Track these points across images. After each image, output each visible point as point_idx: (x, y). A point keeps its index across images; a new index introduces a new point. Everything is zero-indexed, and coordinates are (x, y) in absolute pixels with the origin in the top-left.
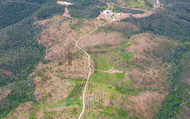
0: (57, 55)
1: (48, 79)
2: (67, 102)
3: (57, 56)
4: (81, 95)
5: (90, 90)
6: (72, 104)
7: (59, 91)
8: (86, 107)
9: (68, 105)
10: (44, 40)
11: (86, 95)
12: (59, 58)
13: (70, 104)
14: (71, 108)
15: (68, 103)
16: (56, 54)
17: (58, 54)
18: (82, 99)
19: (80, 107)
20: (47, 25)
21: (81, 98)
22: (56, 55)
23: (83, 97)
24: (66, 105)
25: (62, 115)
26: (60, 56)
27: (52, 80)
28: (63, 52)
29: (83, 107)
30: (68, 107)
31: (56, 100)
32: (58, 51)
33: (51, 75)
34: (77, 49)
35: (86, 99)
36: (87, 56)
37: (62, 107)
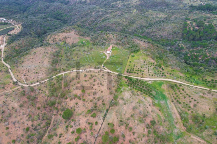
0: (31, 128)
1: (113, 131)
2: (160, 99)
3: (35, 129)
4: (146, 81)
5: (137, 72)
6: (161, 92)
7: (141, 109)
8: (164, 77)
9: (164, 97)
11: (147, 77)
12: (42, 126)
13: (163, 94)
14: (168, 93)
15: (161, 97)
16: (28, 129)
17: (32, 125)
18: (152, 81)
19: (164, 83)
21: (150, 82)
22: (29, 132)
23: (149, 80)
24: (166, 100)
25: (184, 103)
26: (39, 121)
27: (116, 122)
28: (35, 112)
29: (164, 80)
30: (167, 97)
31: (158, 115)
32: (23, 123)
33: (103, 127)
34: (42, 86)
35: (151, 76)
36: (71, 73)
37: (169, 106)
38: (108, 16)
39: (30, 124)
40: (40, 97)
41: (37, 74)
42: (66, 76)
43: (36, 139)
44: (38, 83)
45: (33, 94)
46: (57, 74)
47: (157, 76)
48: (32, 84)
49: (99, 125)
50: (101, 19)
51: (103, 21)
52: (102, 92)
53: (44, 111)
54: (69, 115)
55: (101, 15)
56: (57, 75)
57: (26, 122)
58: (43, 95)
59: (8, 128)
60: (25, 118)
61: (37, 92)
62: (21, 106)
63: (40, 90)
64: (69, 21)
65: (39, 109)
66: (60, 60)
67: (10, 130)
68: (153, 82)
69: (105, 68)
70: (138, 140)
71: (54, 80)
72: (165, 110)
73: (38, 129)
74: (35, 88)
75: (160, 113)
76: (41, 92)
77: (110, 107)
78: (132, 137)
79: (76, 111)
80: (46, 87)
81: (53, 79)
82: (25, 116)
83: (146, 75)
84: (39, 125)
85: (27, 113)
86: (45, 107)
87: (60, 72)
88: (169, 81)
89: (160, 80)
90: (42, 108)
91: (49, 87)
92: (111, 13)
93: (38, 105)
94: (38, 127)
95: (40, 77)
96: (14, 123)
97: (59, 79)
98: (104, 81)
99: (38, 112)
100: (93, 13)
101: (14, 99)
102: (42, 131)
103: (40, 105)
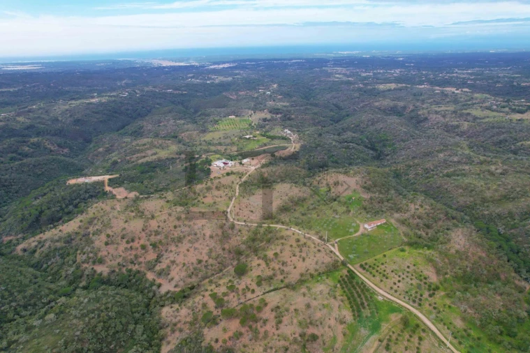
0: (204, 263)
1: (259, 309)
2: (366, 325)
3: (206, 267)
4: (374, 293)
5: (377, 274)
6: (380, 320)
7: (318, 314)
8: (416, 305)
9: (375, 329)
10: (120, 256)
11: (383, 288)
12: (214, 268)
13: (379, 324)
14: (390, 327)
15: (370, 324)
16: (200, 262)
17: (206, 261)
18: (386, 299)
19: (404, 312)
20: (87, 228)
21: (380, 298)
22: (199, 266)
23: (383, 294)
24: (373, 333)
26: (215, 261)
27: (272, 305)
28: (217, 250)
29: (408, 309)
30: (382, 331)
31: (335, 339)
32: (201, 254)
33: (255, 299)
34: (247, 228)
35: (393, 291)
36: (287, 229)
37: (369, 341)
38: (467, 167)
39: (206, 258)
40: (235, 239)
41: (251, 213)
42: (280, 230)
43: (200, 276)
44: (244, 224)
45: (230, 232)
46: (272, 223)
47: (404, 297)
48: (238, 220)
49: (254, 295)
50: (446, 171)
51: (448, 176)
52: (295, 268)
53: (226, 256)
54: (241, 271)
55: (455, 162)
56: (271, 225)
57: (204, 255)
58: (238, 238)
59: (188, 250)
60: (206, 250)
61: (235, 232)
62: (211, 237)
63: (240, 231)
64: (388, 158)
65: (224, 249)
66: (295, 210)
67: (189, 253)
68: (386, 301)
69: (336, 245)
70: (275, 337)
71: (263, 229)
72: (354, 342)
73: (208, 269)
74: (237, 227)
75: (340, 338)
76: (239, 233)
77: (284, 287)
78: (274, 330)
79: (252, 272)
80: (248, 231)
81: (261, 227)
82: (208, 248)
83: (385, 286)
84: (212, 265)
85: (211, 247)
86: (230, 252)
87: (277, 223)
88: (415, 315)
89: (400, 305)
90: (226, 251)
91: (250, 234)
92: (481, 163)
93: (227, 246)
94: (210, 267)
95: (251, 218)
96: (195, 249)
97: (269, 230)
98: (312, 257)
99: (221, 252)
100: (441, 155)
101: (211, 227)
102: (210, 273)
103: (228, 248)
